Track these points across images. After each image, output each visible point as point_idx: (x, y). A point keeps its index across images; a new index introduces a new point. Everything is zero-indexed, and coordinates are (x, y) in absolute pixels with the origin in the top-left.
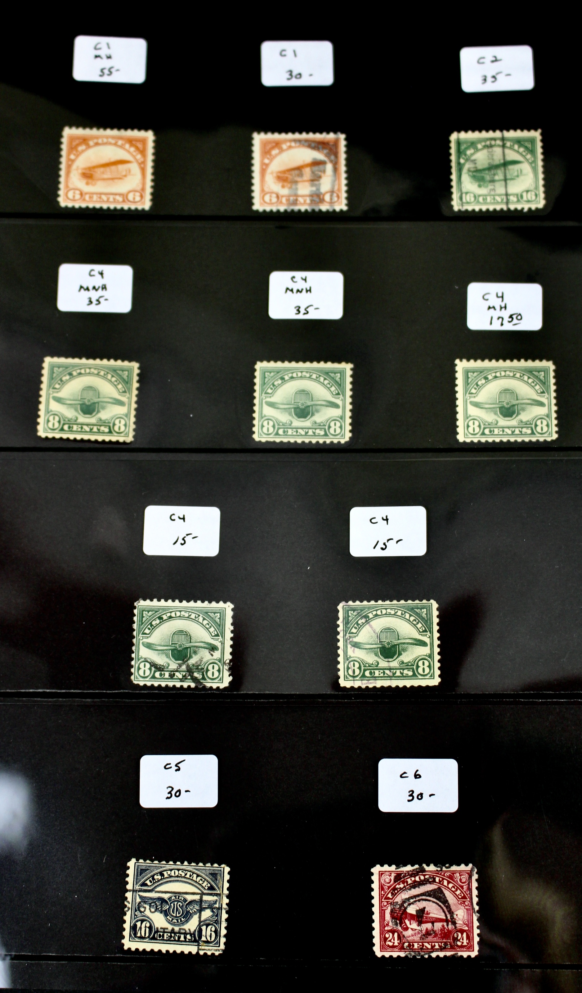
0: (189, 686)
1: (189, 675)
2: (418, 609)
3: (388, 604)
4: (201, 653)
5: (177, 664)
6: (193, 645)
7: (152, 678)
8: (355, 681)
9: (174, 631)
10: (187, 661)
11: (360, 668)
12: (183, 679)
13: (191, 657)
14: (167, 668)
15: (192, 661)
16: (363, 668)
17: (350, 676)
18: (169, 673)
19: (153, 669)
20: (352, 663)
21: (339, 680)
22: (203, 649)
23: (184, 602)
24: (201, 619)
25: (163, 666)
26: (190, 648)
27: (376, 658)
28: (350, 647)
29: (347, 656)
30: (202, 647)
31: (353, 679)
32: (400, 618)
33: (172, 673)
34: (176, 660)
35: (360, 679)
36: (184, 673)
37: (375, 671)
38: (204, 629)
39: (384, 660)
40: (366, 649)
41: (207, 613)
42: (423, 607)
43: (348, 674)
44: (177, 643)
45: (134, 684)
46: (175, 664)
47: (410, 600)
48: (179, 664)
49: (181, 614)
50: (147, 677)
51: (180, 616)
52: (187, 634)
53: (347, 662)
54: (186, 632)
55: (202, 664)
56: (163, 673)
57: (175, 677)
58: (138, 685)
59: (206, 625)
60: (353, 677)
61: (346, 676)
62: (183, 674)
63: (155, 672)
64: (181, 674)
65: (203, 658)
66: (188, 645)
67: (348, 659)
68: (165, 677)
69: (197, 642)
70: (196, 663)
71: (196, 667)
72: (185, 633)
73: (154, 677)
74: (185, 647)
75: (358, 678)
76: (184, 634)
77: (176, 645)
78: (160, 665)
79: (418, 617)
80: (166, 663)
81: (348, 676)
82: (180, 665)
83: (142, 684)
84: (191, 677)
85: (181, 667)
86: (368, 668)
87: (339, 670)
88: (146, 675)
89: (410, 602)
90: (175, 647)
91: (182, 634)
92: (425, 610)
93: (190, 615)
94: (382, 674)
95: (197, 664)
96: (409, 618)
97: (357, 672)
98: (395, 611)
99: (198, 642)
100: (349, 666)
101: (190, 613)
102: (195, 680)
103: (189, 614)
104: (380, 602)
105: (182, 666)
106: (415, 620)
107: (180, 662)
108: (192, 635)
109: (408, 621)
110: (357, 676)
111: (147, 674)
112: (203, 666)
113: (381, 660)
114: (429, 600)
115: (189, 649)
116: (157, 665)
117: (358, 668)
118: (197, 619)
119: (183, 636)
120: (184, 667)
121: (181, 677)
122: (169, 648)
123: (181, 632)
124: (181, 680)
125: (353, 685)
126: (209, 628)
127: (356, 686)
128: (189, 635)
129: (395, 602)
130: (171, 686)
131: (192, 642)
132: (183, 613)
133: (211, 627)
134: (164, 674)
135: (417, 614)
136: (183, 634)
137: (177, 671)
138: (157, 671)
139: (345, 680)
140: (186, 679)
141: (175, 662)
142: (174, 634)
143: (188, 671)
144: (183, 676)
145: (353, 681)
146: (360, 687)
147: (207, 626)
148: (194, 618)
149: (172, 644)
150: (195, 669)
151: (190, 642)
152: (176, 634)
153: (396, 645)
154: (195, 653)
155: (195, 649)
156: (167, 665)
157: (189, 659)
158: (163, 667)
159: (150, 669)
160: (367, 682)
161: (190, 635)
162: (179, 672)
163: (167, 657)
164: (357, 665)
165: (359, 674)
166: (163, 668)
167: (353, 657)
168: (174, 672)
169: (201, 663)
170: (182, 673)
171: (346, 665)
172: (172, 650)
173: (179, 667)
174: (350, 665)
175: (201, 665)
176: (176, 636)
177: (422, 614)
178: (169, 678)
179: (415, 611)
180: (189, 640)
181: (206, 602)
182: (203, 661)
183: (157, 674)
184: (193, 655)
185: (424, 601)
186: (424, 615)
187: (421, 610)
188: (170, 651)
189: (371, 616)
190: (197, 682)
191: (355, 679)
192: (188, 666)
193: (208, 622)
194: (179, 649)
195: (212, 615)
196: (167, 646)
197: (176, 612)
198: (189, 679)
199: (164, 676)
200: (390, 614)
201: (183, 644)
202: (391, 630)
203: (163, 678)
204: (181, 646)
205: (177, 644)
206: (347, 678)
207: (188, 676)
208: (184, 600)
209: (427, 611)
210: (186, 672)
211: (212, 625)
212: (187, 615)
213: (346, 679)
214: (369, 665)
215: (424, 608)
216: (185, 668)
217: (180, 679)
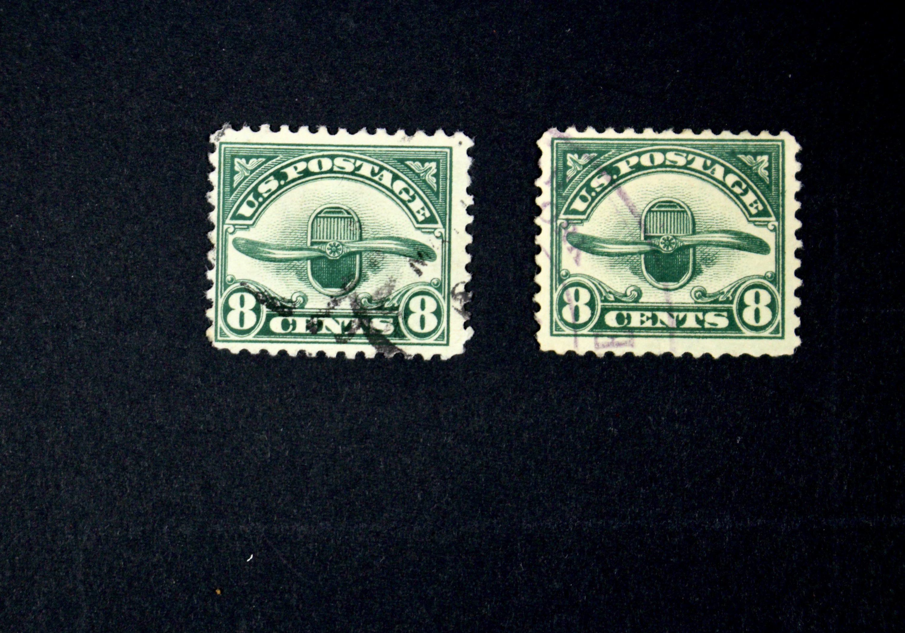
0: (360, 355)
1: (361, 325)
2: (746, 154)
3: (671, 140)
4: (390, 268)
5: (327, 295)
6: (368, 245)
7: (261, 333)
8: (580, 339)
10: (354, 288)
11: (591, 304)
12: (342, 335)
13: (362, 277)
14: (302, 307)
16: (599, 305)
17: (566, 323)
18: (308, 321)
19: (264, 310)
20: (572, 290)
21: (539, 334)
22: (396, 258)
23: (342, 133)
24: (387, 179)
25: (290, 301)
26: (360, 253)
27: (635, 280)
28: (568, 249)
29: (558, 271)
30: (391, 252)
31: (572, 332)
32: (701, 178)
33: (315, 320)
35: (592, 333)
36: (347, 321)
37: (631, 313)
38: (397, 204)
39: (656, 284)
40: (609, 255)
41: (402, 161)
42: (761, 150)
43: (562, 319)
44: (325, 240)
45: (215, 349)
46: (323, 296)
47: (727, 129)
48: (332, 297)
49: (333, 165)
50: (248, 331)
51: (331, 171)
52: (352, 217)
53: (560, 287)
54: (348, 213)
55: (394, 295)
56: (291, 322)
57: (324, 331)
58: (226, 351)
59: (401, 193)
60: (575, 327)
61: (556, 322)
62: (343, 323)
63: (269, 318)
64: (337, 322)
65: (395, 281)
67: (561, 281)
68: (296, 331)
70: (378, 293)
71: (377, 303)
72: (346, 215)
73: (266, 331)
74: (346, 250)
75: (585, 331)
76: (345, 218)
77: (323, 247)
78: (283, 299)
79: (746, 175)
81: (560, 324)
82: (335, 300)
83: (235, 349)
85: (337, 305)
86: (614, 304)
87: (537, 307)
88: (247, 326)
89: (726, 135)
91: (338, 218)
92: (765, 158)
93: (359, 168)
94: (650, 321)
95: (380, 297)
96: (724, 177)
97: (585, 314)
98: (686, 157)
99: (381, 238)
100: (565, 298)
101: (358, 163)
103: (354, 164)
104: (649, 133)
105: (340, 300)
106: (738, 184)
107: (335, 291)
108: (365, 220)
109: (720, 186)
110: (585, 324)
111: (248, 324)
112: (395, 302)
113: (647, 285)
114: (775, 133)
115: (358, 257)
116: (273, 298)
117: (587, 304)
118: (376, 178)
119: (342, 223)
120: (345, 305)
121: (337, 329)
122: (306, 253)
124: (339, 339)
125: (572, 348)
126: (409, 201)
127: (581, 351)
128: (356, 219)
129: (688, 134)
130: (314, 355)
131: (366, 239)
132: (339, 162)
133: (413, 198)
134: (294, 323)
135: (745, 168)
136: (341, 218)
137: (327, 315)
138: (274, 316)
139: (552, 334)
140: (353, 335)
141: (322, 290)
142: (316, 217)
143: (356, 315)
144: (344, 329)
145: (573, 338)
146: (590, 355)
147: (405, 197)
148: (369, 175)
149: (313, 244)
150: (375, 309)
151: (361, 239)
152: (324, 217)
153: (688, 247)
154: (374, 266)
155: (374, 255)
156: (301, 299)
158: (290, 305)
159: (257, 310)
160: (609, 340)
161: (359, 221)
162: (334, 317)
163: (301, 279)
164: (585, 296)
165: (590, 319)
166: (290, 308)
167: (576, 275)
168: (321, 319)
169: (390, 293)
170: (340, 320)
171: (556, 296)
173: (332, 305)
174: (568, 295)
175: (391, 297)
176: (323, 223)
177: (757, 169)
178: (307, 335)
179: (740, 160)
180: (358, 232)
181: (401, 133)
182: (396, 289)
183: (276, 324)
184: (369, 273)
185: (765, 135)
186: (762, 172)
187: (755, 159)
188: (309, 262)
189: (624, 168)
190: (379, 344)
191: (579, 333)
192: (356, 301)
193: (405, 186)
195: (416, 166)
196: (301, 249)
198: (360, 336)
199: (294, 329)
200: (674, 165)
201: (341, 243)
202: (674, 206)
203: (290, 334)
204: (337, 250)
205: (325, 243)
206: (558, 329)
207: (358, 328)
208: (343, 128)
209: (770, 161)
210: (353, 317)
211: (416, 192)
212: (349, 167)
213: (555, 332)
214: (615, 298)
215: (762, 154)
216: (349, 307)
217: (336, 336)
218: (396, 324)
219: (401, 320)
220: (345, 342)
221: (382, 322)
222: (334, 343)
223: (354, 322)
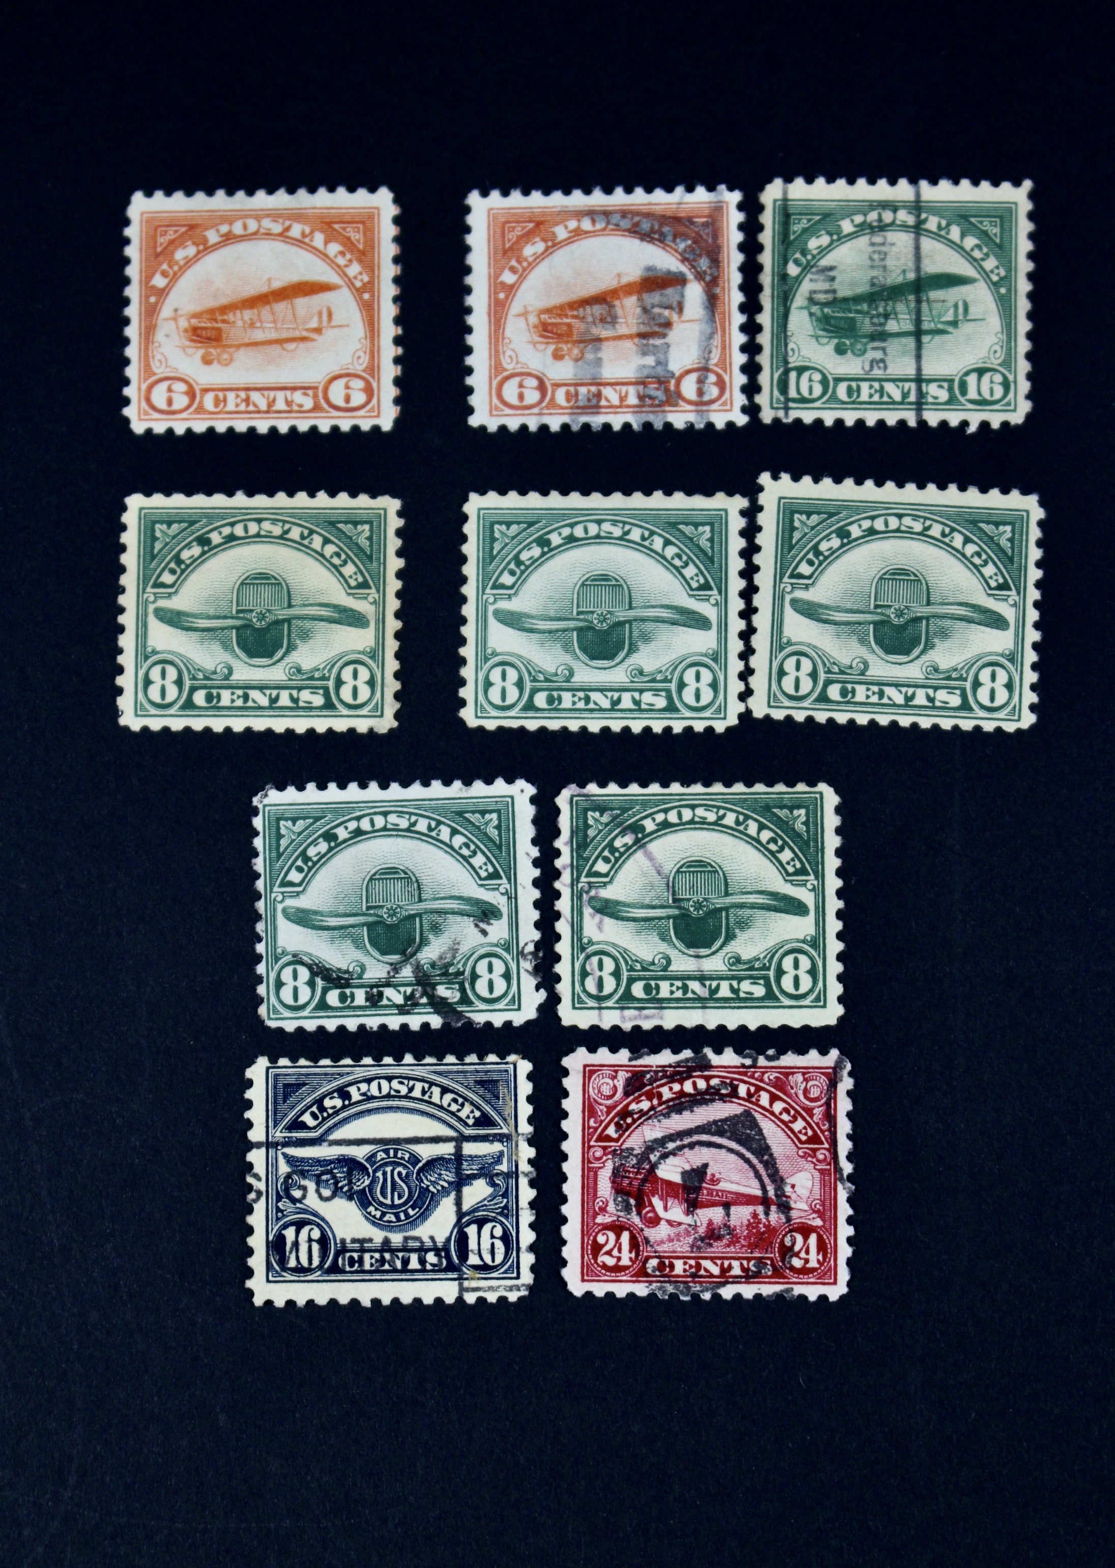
0: (426, 1026)
1: (424, 993)
4: (452, 930)
5: (387, 963)
9: (372, 873)
10: (414, 954)
12: (405, 1005)
13: (424, 942)
14: (360, 977)
15: (429, 954)
22: (459, 918)
25: (347, 972)
26: (420, 915)
30: (454, 913)
33: (375, 990)
34: (384, 953)
36: (409, 990)
44: (381, 904)
46: (382, 964)
48: (391, 964)
52: (410, 877)
54: (405, 873)
55: (458, 959)
56: (348, 994)
57: (385, 1002)
64: (399, 992)
65: (458, 943)
66: (414, 908)
69: (437, 899)
70: (441, 958)
71: (441, 969)
72: (403, 875)
74: (405, 913)
76: (401, 878)
80: (354, 964)
82: (396, 968)
84: (428, 998)
85: (397, 973)
90: (377, 916)
91: (394, 879)
95: (443, 962)
99: (442, 898)
102: (439, 1005)
107: (395, 958)
108: (424, 880)
115: (417, 920)
116: (328, 970)
119: (399, 884)
120: (407, 972)
121: (399, 999)
122: (362, 919)
123: (390, 873)
124: (402, 1010)
128: (414, 879)
131: (426, 900)
136: (398, 879)
137: (388, 985)
138: (329, 989)
140: (416, 1004)
141: (381, 958)
142: (371, 879)
143: (419, 983)
144: (407, 998)
149: (368, 908)
150: (438, 975)
151: (420, 900)
152: (379, 879)
154: (436, 929)
155: (435, 917)
156: (358, 969)
157: (419, 949)
158: (346, 976)
161: (417, 881)
162: (395, 986)
166: (347, 980)
169: (454, 957)
172: (370, 926)
173: (392, 974)
175: (455, 962)
176: (378, 886)
178: (366, 1007)
180: (416, 893)
182: (460, 952)
183: (333, 998)
184: (431, 936)
188: (365, 928)
190: (446, 1013)
192: (418, 968)
194: (389, 921)
197: (374, 817)
198: (424, 1005)
199: (353, 1001)
201: (398, 905)
204: (395, 914)
205: (382, 907)
207: (421, 997)
212: (404, 823)
216: (411, 975)
217: (398, 1006)
218: (463, 990)
219: (467, 986)
220: (408, 1013)
221: (447, 988)
222: (396, 1014)
223: (417, 990)
